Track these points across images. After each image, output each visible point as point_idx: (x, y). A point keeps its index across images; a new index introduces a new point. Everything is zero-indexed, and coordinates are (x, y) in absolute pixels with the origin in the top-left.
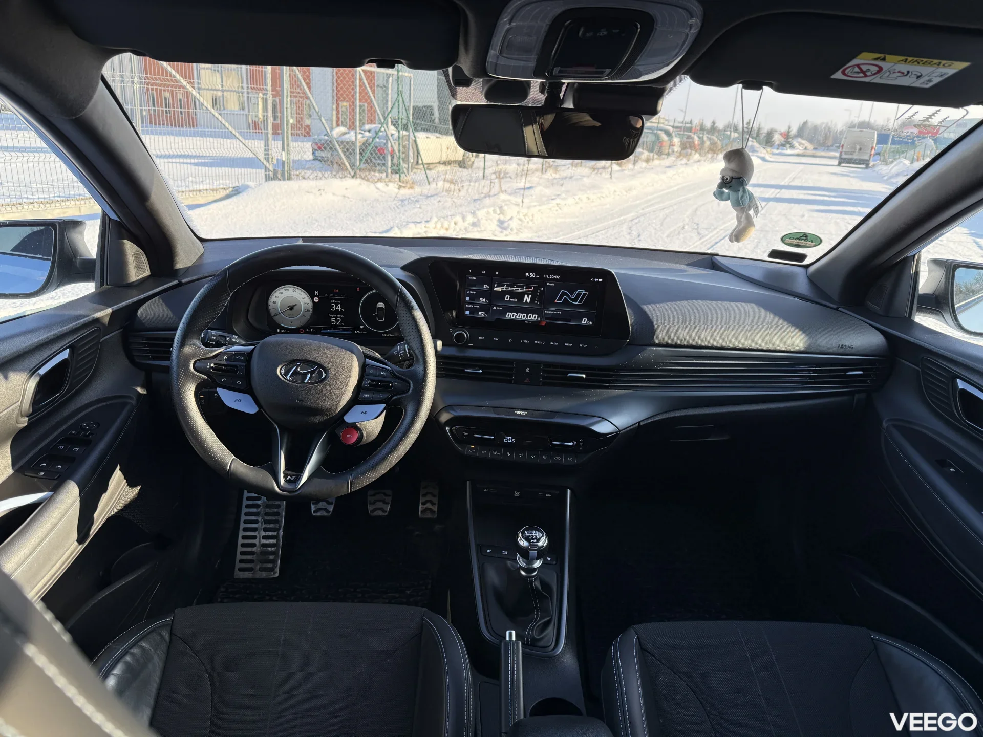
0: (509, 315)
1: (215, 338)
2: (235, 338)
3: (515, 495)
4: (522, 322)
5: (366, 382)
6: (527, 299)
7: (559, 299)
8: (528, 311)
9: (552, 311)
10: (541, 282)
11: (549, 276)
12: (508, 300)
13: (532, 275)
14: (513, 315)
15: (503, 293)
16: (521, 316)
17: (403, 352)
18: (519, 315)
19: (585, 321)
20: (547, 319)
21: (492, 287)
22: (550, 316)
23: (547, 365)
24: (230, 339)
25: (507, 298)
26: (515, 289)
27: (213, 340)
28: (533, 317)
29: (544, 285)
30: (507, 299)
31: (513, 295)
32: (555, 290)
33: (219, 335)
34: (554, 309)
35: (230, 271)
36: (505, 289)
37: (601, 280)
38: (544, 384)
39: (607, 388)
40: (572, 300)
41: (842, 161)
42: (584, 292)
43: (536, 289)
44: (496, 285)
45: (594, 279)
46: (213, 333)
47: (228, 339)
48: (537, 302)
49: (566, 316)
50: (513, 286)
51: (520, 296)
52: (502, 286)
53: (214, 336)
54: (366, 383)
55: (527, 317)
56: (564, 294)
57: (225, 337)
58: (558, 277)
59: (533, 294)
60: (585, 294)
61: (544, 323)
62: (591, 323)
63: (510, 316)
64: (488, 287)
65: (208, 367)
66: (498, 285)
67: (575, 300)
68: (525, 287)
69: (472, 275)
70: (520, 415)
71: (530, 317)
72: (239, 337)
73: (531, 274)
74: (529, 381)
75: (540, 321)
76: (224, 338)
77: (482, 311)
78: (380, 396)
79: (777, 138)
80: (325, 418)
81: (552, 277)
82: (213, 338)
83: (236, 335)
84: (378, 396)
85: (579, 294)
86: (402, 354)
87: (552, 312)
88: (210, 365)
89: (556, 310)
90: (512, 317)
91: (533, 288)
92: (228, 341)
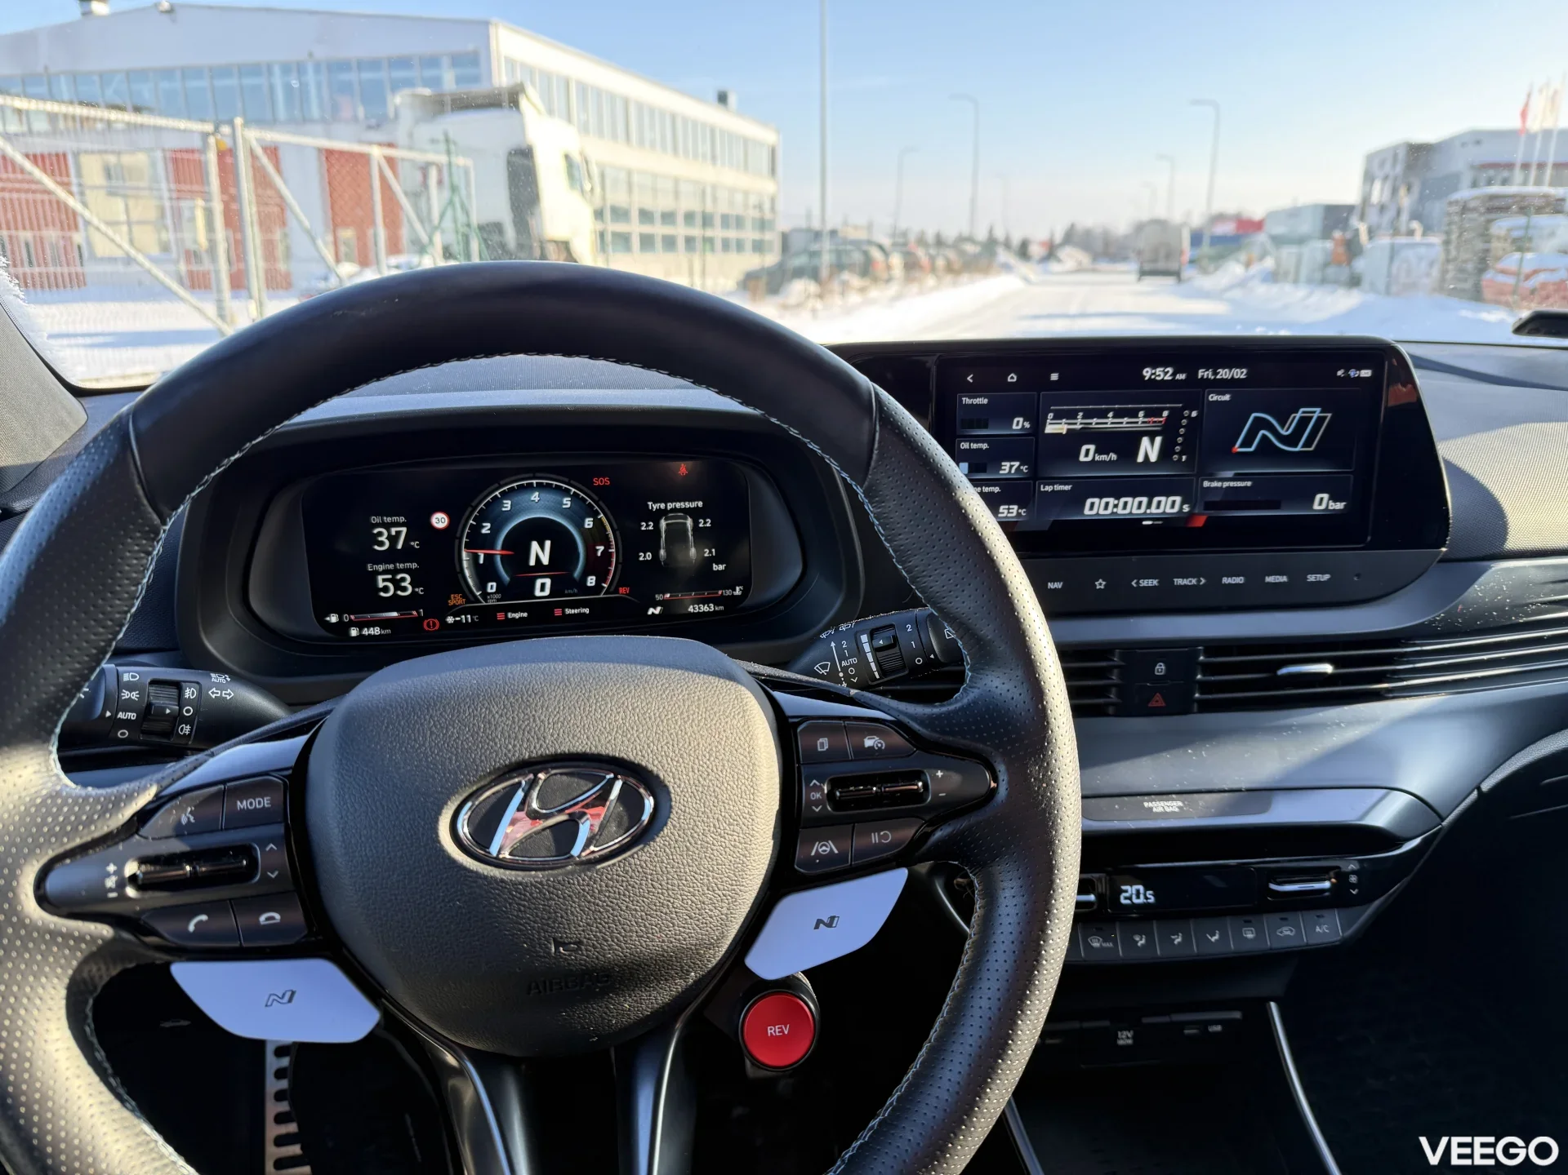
0: (1092, 505)
1: (134, 695)
2: (219, 686)
3: (1121, 1042)
4: (1133, 523)
5: (817, 793)
6: (1149, 449)
7: (1247, 442)
8: (1149, 487)
9: (1224, 481)
10: (1193, 391)
11: (1215, 373)
12: (1090, 458)
13: (1163, 374)
14: (1107, 504)
15: (1076, 439)
16: (1132, 507)
17: (854, 660)
18: (1126, 503)
19: (1322, 503)
20: (1209, 506)
21: (1038, 424)
22: (1217, 499)
23: (1217, 647)
24: (200, 692)
25: (1087, 452)
26: (1110, 423)
27: (128, 706)
28: (1168, 505)
29: (1197, 402)
30: (1087, 455)
31: (1105, 441)
32: (1232, 417)
33: (154, 682)
34: (1230, 474)
35: (144, 424)
36: (1078, 427)
37: (1366, 373)
38: (1207, 707)
39: (1378, 696)
40: (1283, 439)
41: (1143, 273)
42: (1317, 412)
43: (1176, 416)
44: (1051, 415)
45: (1347, 370)
46: (126, 677)
47: (189, 693)
48: (1180, 458)
49: (1268, 492)
50: (1103, 414)
51: (1126, 444)
52: (1071, 415)
53: (131, 687)
54: (818, 795)
55: (1149, 505)
56: (1260, 424)
57: (178, 686)
58: (1240, 373)
59: (1168, 433)
60: (1320, 420)
61: (1199, 522)
62: (1340, 506)
63: (1097, 508)
64: (1027, 425)
65: (111, 883)
66: (1059, 416)
67: (1292, 440)
68: (1141, 414)
69: (973, 391)
70: (1165, 815)
71: (1158, 506)
72: (236, 677)
73: (1159, 371)
74: (1161, 703)
75: (1191, 515)
76: (174, 692)
77: (1009, 502)
78: (880, 838)
79: (1036, 250)
80: (679, 986)
81: (1224, 374)
82: (126, 695)
83: (221, 669)
84: (875, 838)
85: (1304, 421)
86: (852, 671)
87: (1226, 484)
88: (119, 872)
89: (1238, 477)
90: (1102, 512)
91: (1165, 414)
92: (189, 702)
